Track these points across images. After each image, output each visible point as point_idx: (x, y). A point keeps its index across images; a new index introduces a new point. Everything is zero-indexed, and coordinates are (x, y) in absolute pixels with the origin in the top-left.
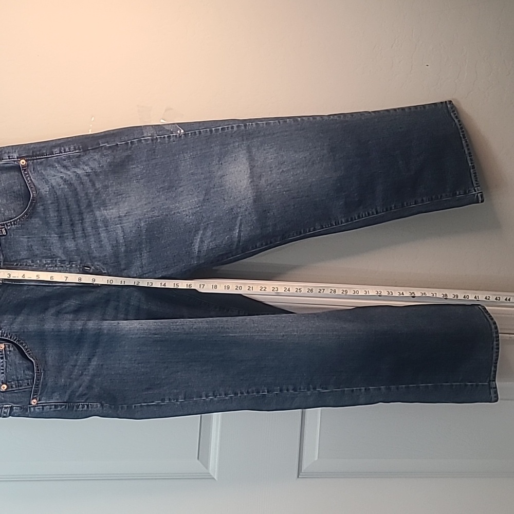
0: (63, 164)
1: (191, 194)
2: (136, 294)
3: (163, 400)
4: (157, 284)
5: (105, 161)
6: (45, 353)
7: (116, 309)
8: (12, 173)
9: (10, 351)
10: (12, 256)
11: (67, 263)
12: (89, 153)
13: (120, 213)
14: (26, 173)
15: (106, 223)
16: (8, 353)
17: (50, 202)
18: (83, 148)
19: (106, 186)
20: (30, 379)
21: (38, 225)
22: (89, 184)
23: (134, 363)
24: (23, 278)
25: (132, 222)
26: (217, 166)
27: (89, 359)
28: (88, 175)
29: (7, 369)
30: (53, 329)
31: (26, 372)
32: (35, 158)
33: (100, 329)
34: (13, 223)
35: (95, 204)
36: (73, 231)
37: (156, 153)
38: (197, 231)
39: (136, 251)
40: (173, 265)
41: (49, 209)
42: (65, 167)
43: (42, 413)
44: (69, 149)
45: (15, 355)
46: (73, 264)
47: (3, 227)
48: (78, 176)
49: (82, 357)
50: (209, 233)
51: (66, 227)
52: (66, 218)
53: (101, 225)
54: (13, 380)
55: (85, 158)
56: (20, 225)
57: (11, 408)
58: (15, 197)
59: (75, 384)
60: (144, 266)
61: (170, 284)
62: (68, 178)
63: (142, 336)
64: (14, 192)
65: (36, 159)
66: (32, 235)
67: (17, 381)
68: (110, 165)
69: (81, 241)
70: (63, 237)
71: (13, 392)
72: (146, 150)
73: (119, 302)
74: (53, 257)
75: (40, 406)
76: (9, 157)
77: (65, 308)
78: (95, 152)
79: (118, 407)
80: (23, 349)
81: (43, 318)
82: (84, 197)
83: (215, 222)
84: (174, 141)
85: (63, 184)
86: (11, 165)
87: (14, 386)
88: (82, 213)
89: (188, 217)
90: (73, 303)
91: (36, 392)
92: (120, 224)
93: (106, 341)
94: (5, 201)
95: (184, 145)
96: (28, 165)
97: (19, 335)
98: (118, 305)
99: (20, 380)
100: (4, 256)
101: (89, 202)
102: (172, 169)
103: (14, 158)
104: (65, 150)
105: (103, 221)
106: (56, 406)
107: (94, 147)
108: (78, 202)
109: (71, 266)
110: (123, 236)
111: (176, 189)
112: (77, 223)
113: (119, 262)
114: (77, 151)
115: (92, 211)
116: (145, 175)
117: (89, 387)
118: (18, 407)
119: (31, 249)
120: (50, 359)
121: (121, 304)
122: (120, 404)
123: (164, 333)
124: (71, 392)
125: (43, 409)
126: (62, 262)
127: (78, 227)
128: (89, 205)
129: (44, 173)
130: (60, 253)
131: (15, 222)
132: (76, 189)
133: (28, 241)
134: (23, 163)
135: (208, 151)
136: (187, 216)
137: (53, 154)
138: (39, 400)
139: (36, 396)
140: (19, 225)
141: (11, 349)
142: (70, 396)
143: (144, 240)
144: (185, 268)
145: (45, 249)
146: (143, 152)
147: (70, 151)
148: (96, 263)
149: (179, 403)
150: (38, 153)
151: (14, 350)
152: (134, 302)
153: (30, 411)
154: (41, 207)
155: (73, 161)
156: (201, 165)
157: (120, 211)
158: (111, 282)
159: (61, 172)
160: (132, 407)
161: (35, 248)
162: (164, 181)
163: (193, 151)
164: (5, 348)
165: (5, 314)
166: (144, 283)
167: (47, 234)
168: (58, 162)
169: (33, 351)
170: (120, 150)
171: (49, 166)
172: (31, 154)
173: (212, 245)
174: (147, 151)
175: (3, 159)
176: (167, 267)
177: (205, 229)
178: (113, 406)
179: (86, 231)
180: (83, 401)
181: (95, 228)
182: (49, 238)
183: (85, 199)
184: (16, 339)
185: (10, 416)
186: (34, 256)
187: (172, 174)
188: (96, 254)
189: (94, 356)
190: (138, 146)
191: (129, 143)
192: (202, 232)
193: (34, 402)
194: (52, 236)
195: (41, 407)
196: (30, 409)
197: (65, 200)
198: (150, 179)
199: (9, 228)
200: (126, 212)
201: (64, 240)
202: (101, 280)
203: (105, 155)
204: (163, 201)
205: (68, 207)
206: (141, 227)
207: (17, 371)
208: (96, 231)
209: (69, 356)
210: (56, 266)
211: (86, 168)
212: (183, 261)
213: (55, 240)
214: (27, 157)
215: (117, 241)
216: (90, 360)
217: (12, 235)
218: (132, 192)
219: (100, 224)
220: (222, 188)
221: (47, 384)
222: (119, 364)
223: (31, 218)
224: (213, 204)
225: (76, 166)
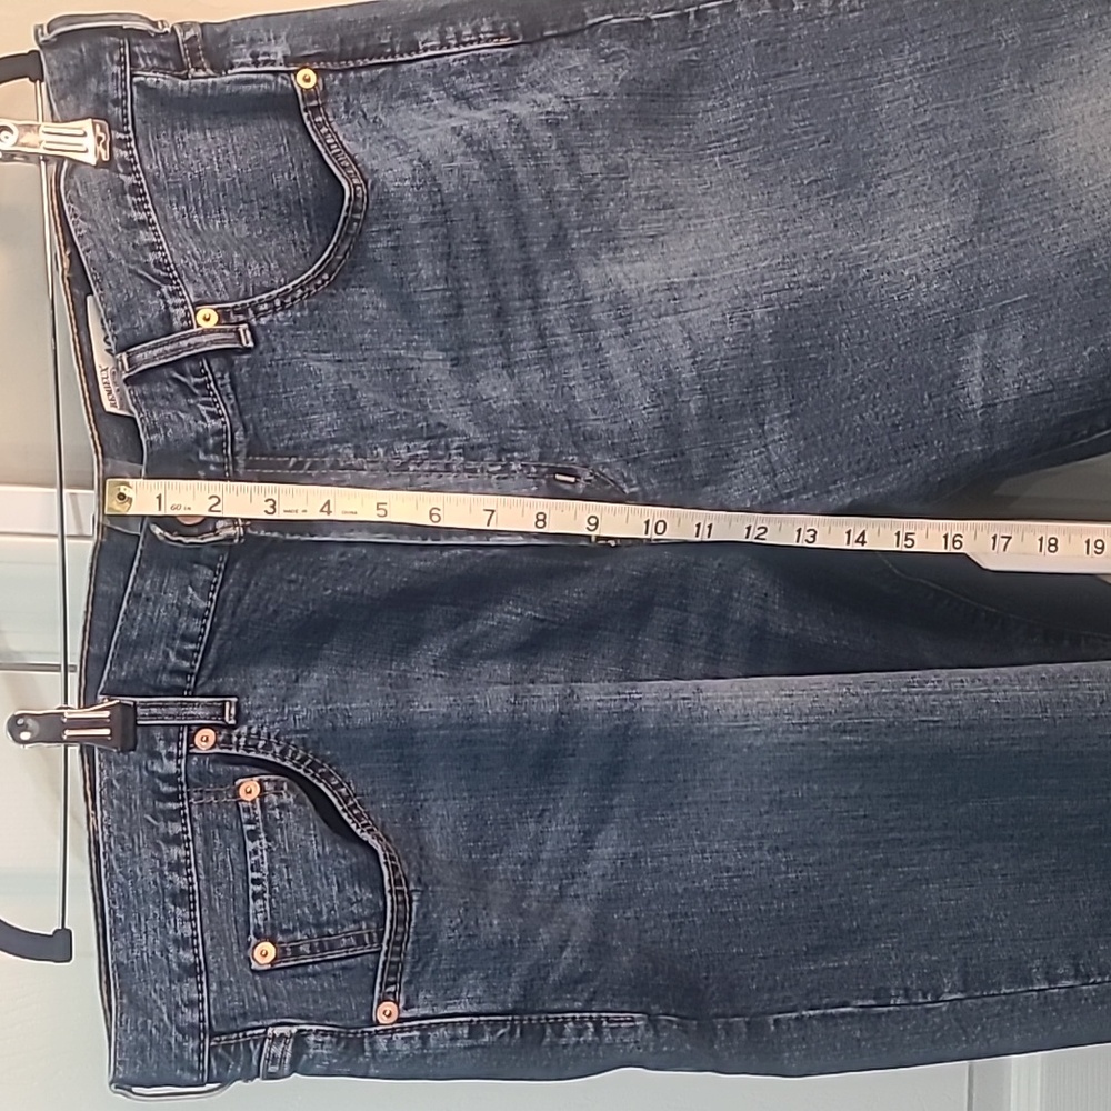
0: (453, 86)
1: (925, 204)
2: (750, 576)
3: (882, 996)
4: (833, 533)
5: (610, 76)
6: (415, 814)
7: (676, 638)
8: (268, 125)
9: (282, 807)
10: (279, 431)
11: (491, 457)
12: (547, 49)
13: (673, 272)
14: (319, 119)
15: (621, 307)
16: (276, 813)
17: (415, 220)
18: (523, 29)
19: (616, 169)
20: (365, 919)
21: (371, 312)
22: (555, 159)
23: (760, 848)
24: (324, 516)
25: (719, 304)
26: (1017, 95)
27: (587, 833)
28: (553, 123)
29: (275, 879)
30: (447, 716)
31: (349, 890)
32: (352, 64)
33: (630, 711)
34: (278, 303)
35: (579, 240)
36: (505, 340)
37: (789, 55)
38: (963, 334)
39: (741, 414)
40: (893, 460)
41: (413, 247)
42: (463, 99)
43: (424, 1056)
44: (476, 31)
45: (303, 820)
46: (512, 459)
47: (242, 318)
48: (517, 127)
49: (559, 829)
50: (1013, 340)
51: (478, 324)
52: (476, 289)
53: (603, 317)
54: (303, 924)
55: (535, 69)
56: (306, 313)
57: (300, 1037)
58: (281, 214)
59: (545, 936)
60: (777, 466)
61: (882, 535)
62: (478, 131)
63: (792, 738)
64: (278, 195)
65: (357, 69)
66: (353, 349)
67: (318, 925)
68: (630, 87)
69: (534, 376)
70: (468, 358)
71: (300, 970)
72: (754, 41)
73: (682, 608)
74: (435, 435)
75: (411, 1029)
76: (254, 56)
77: (486, 634)
78: (566, 46)
79: (715, 1029)
80: (334, 800)
81: (402, 676)
82: (538, 205)
83: (1031, 299)
84: (852, 11)
85: (465, 154)
86: (265, 86)
87: (305, 948)
88: (536, 272)
89: (923, 285)
90: (511, 616)
91: (394, 970)
92: (677, 312)
93: (653, 761)
94: (245, 227)
95: (888, 22)
96: (325, 94)
97: (316, 743)
98: (684, 622)
99: (328, 923)
100: (251, 432)
101: (560, 226)
102: (849, 110)
103: (273, 63)
104: (458, 35)
105: (610, 302)
106: (475, 1031)
107: (564, 29)
108: (518, 223)
109: (506, 468)
110: (693, 356)
111: (868, 187)
112: (517, 310)
113: (683, 454)
114: (504, 41)
115: (570, 264)
116: (754, 133)
117: (598, 948)
118: (325, 1033)
119: (352, 403)
120: (437, 837)
121: (693, 621)
122: (717, 1016)
123: (879, 725)
124: (530, 969)
125: (424, 1039)
126: (470, 451)
127: (522, 326)
128: (559, 242)
129: (387, 121)
130: (461, 420)
131: (288, 300)
132: (510, 175)
133: (338, 372)
134: (308, 80)
135: (979, 41)
136: (919, 281)
137: (417, 52)
138: (406, 1008)
139: (392, 989)
140: (302, 308)
141: (289, 799)
142: (528, 987)
143: (769, 373)
144: (938, 471)
145: (402, 405)
146: (744, 48)
147: (479, 41)
148: (597, 458)
149: (944, 1007)
150: (362, 45)
151: (298, 801)
152: (742, 610)
153: (374, 1051)
154: (385, 241)
155: (490, 77)
156: (958, 97)
157: (670, 267)
158: (661, 527)
159: (451, 116)
160: (765, 1025)
161: (365, 397)
162: (824, 158)
163: (924, 44)
164: (262, 796)
165: (257, 663)
166: (784, 530)
167: (407, 348)
168: (438, 83)
169: (369, 808)
170: (658, 42)
171: (403, 96)
172: (337, 49)
173: (1037, 381)
174: (759, 43)
175: (232, 67)
176: (868, 470)
177: (995, 326)
178: (695, 1023)
179: (551, 341)
180: (579, 1005)
181: (586, 329)
182: (416, 364)
183: (543, 217)
184: (302, 760)
185: (293, 1070)
186: (363, 428)
187: (851, 128)
188: (595, 423)
189: (603, 822)
190: (725, 26)
191: (692, 17)
192: (983, 338)
193: (386, 1013)
194: (426, 355)
195: (416, 1033)
196: (372, 1044)
197: (473, 216)
198: (772, 147)
199: (263, 321)
200: (691, 270)
201: (471, 374)
202: (621, 521)
203: (606, 57)
204: (826, 229)
205: (484, 242)
206: (753, 323)
207: (314, 888)
208: (587, 340)
209: (507, 824)
210: (448, 469)
211: (543, 97)
212: (929, 443)
213: (437, 370)
214: (320, 57)
215: (669, 373)
216: (588, 838)
217: (279, 348)
218: (708, 198)
219: (599, 314)
220: (1041, 177)
221: (434, 939)
222: (703, 852)
223: (347, 283)
224: (1013, 235)
225: (502, 92)
